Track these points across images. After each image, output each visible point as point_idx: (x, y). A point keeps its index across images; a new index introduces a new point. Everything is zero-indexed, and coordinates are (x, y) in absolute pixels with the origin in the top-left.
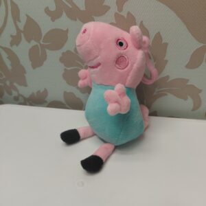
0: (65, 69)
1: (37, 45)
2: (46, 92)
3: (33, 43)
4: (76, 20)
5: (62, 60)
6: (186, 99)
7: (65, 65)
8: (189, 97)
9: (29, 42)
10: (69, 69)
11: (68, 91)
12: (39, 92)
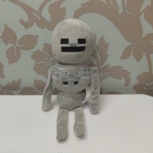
0: (35, 64)
1: (13, 47)
2: (20, 81)
3: (10, 45)
4: (44, 28)
5: (33, 57)
7: (36, 61)
9: (7, 45)
10: (38, 63)
11: (38, 79)
12: (14, 81)
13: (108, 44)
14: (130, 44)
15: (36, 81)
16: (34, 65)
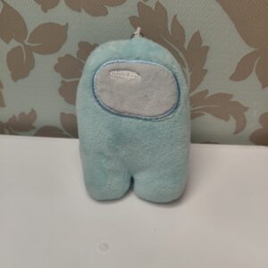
0: (63, 82)
1: (19, 47)
2: (33, 113)
3: (14, 44)
4: (79, 11)
5: (57, 68)
6: (227, 119)
7: (63, 76)
8: (231, 117)
9: (7, 43)
10: (68, 81)
11: (67, 113)
12: (23, 114)
13: (208, 48)
14: (252, 50)
15: (63, 115)
16: (59, 85)
